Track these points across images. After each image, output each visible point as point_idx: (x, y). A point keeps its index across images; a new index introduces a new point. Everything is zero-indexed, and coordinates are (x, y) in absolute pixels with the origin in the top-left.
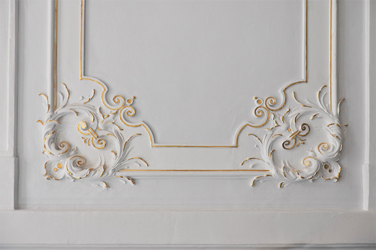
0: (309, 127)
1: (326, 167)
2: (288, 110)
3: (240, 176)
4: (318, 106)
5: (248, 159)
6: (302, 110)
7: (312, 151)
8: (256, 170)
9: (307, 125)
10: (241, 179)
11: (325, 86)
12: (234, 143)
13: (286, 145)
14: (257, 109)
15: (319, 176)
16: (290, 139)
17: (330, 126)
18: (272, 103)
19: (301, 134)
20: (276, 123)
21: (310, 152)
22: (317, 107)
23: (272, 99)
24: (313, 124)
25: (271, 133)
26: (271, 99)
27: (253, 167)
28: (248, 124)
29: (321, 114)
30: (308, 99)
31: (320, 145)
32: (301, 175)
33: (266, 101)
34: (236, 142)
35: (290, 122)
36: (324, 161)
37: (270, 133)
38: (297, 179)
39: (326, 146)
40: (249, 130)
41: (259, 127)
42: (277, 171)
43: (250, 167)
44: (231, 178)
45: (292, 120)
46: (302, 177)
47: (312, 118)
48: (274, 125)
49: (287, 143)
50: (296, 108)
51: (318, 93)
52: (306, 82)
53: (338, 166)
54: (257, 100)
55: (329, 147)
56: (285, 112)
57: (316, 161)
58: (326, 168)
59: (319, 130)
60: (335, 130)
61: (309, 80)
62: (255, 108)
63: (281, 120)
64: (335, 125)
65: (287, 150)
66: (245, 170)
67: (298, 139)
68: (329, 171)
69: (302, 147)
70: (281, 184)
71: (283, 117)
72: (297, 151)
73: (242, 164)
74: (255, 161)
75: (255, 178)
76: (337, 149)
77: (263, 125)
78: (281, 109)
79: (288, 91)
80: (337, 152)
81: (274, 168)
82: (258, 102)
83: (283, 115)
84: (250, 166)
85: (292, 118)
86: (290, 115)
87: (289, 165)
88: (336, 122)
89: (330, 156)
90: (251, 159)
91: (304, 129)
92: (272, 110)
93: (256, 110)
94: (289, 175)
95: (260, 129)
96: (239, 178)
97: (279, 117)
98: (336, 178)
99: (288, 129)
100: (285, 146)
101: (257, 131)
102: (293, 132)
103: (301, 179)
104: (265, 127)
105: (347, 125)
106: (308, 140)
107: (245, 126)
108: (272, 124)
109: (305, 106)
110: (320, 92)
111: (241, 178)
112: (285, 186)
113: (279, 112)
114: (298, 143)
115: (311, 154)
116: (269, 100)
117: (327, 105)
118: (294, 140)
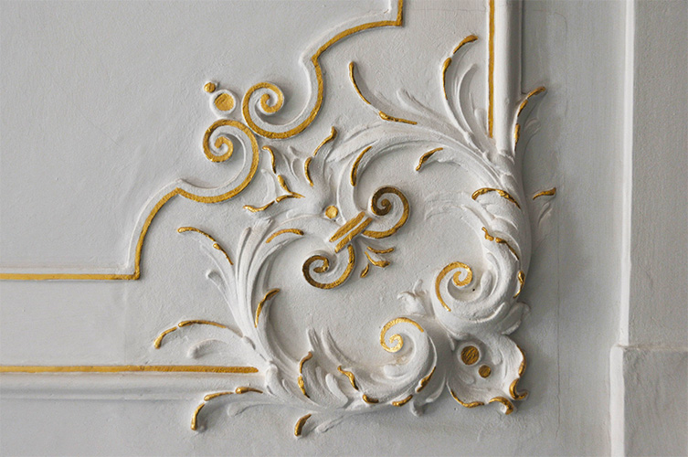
0: (405, 201)
1: (469, 356)
2: (330, 134)
3: (147, 390)
4: (440, 116)
5: (177, 324)
6: (380, 134)
7: (418, 295)
8: (208, 369)
9: (397, 192)
10: (154, 402)
11: (473, 39)
12: (127, 264)
13: (317, 270)
14: (212, 130)
15: (440, 391)
16: (332, 248)
17: (482, 198)
18: (268, 107)
19: (374, 228)
20: (285, 183)
21: (410, 298)
22: (436, 120)
23: (270, 91)
24: (426, 188)
25: (263, 222)
26: (264, 91)
27: (198, 354)
28: (180, 190)
29: (449, 150)
30: (405, 93)
31: (446, 270)
32: (366, 389)
33: (248, 99)
34: (135, 259)
35: (338, 182)
36: (458, 337)
37: (261, 223)
38: (355, 405)
39: (465, 274)
40: (185, 212)
41: (222, 201)
42: (280, 375)
43: (187, 356)
44: (118, 397)
45: (342, 175)
46: (369, 400)
47: (417, 164)
48: (277, 191)
49: (320, 263)
50: (359, 127)
51: (441, 68)
52: (402, 22)
53: (513, 353)
54: (216, 94)
55: (474, 281)
56: (320, 144)
57: (424, 334)
58: (466, 359)
59: (446, 210)
60: (496, 215)
61: (412, 15)
62: (207, 127)
63: (304, 172)
64: (498, 194)
65: (324, 291)
66: (169, 369)
67: (365, 248)
68: (481, 373)
69: (381, 278)
70: (302, 422)
71: (310, 162)
72: (363, 292)
73: (159, 346)
74: (208, 334)
75: (201, 400)
76: (501, 289)
77: (237, 195)
78: (303, 130)
79: (331, 61)
80: (504, 299)
81: (269, 359)
82: (220, 102)
83: (313, 155)
84: (184, 351)
85: (344, 166)
86: (337, 155)
87: (334, 347)
88: (503, 180)
89: (475, 317)
90: (190, 323)
91: (382, 210)
92: (270, 136)
93: (209, 134)
94: (324, 390)
95: (225, 208)
96: (144, 397)
97: (296, 162)
98: (505, 401)
99: (325, 208)
100: (312, 273)
101: (216, 218)
102: (344, 222)
103: (367, 405)
104: (244, 200)
105: (552, 193)
106: (406, 250)
107: (171, 198)
108: (270, 188)
109: (389, 118)
110: (450, 63)
111: (149, 396)
112: (317, 430)
113: (297, 143)
114: (364, 265)
115: (412, 306)
116: (258, 96)
117: (476, 114)
118: (347, 253)
